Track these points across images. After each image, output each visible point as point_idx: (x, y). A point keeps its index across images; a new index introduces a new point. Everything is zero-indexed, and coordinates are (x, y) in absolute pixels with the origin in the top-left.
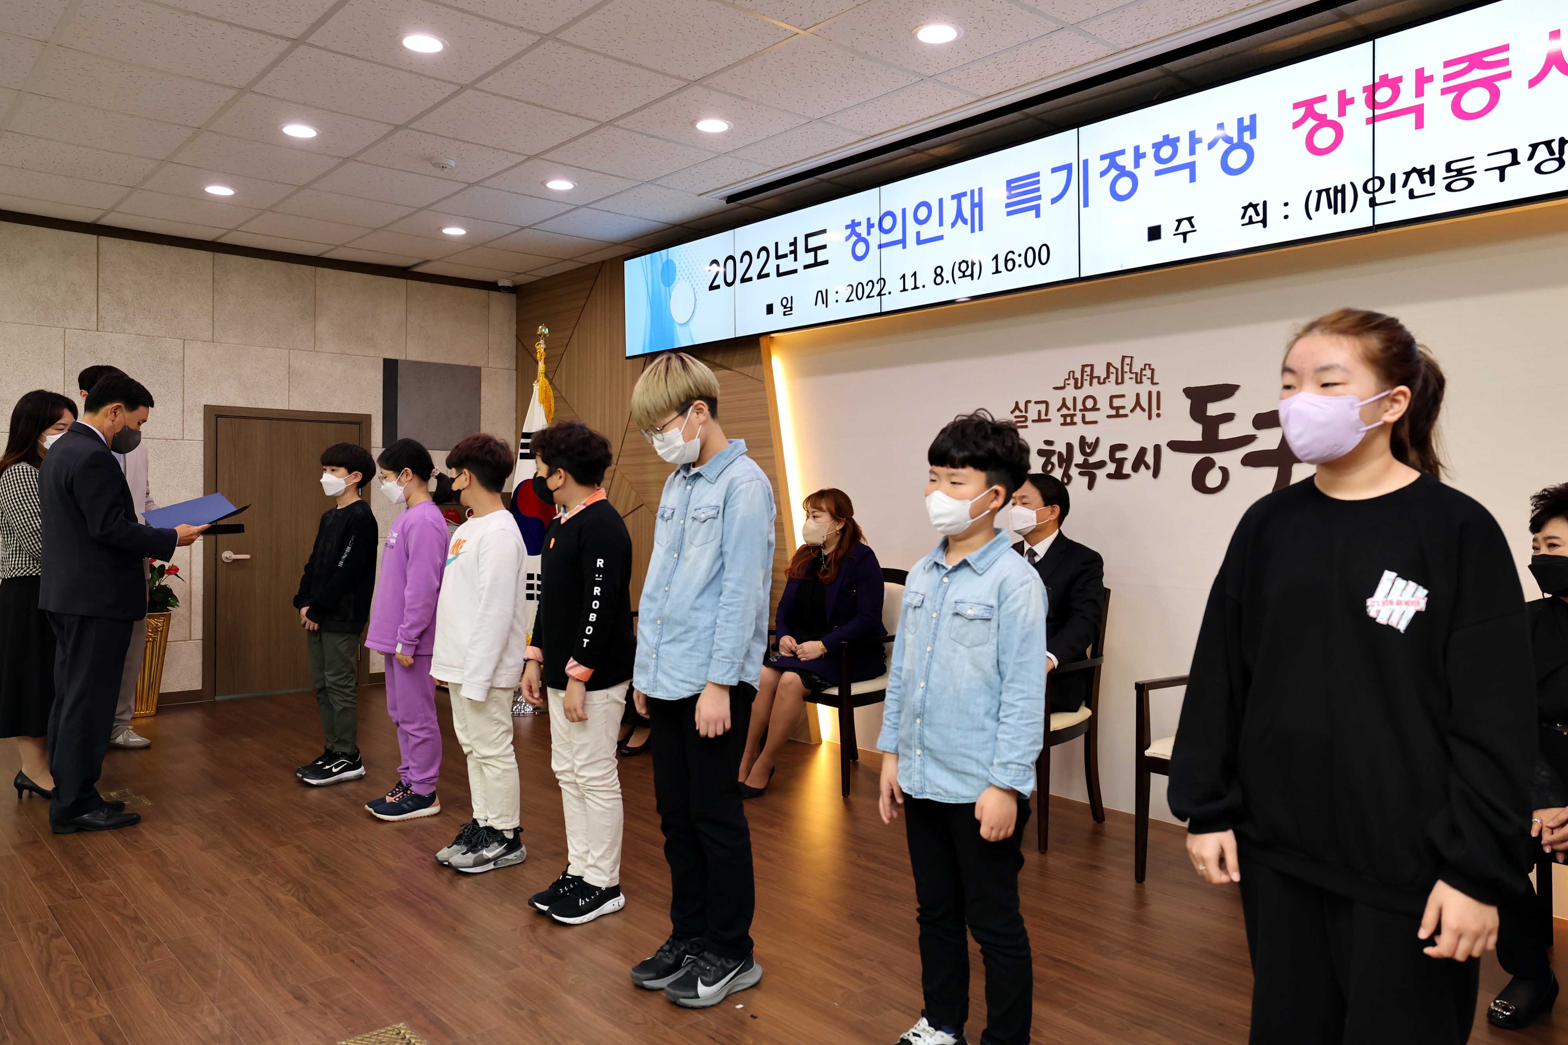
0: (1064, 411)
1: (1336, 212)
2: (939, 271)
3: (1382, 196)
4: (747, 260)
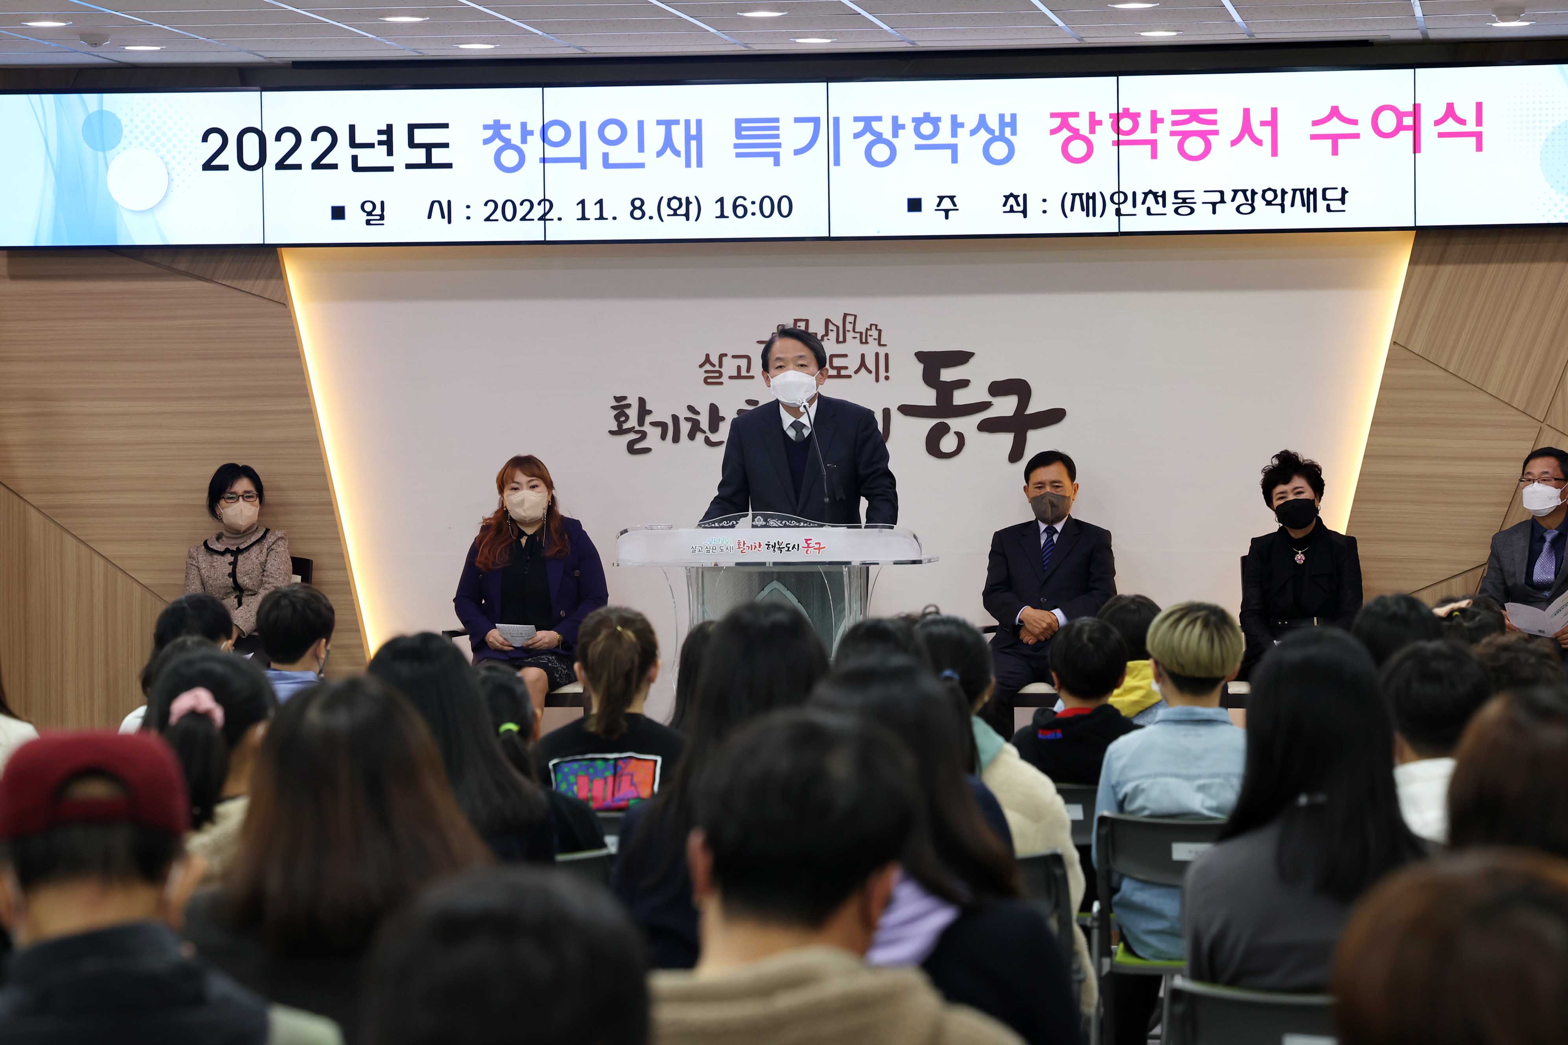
1: (1088, 215)
2: (638, 203)
3: (1126, 208)
4: (289, 139)
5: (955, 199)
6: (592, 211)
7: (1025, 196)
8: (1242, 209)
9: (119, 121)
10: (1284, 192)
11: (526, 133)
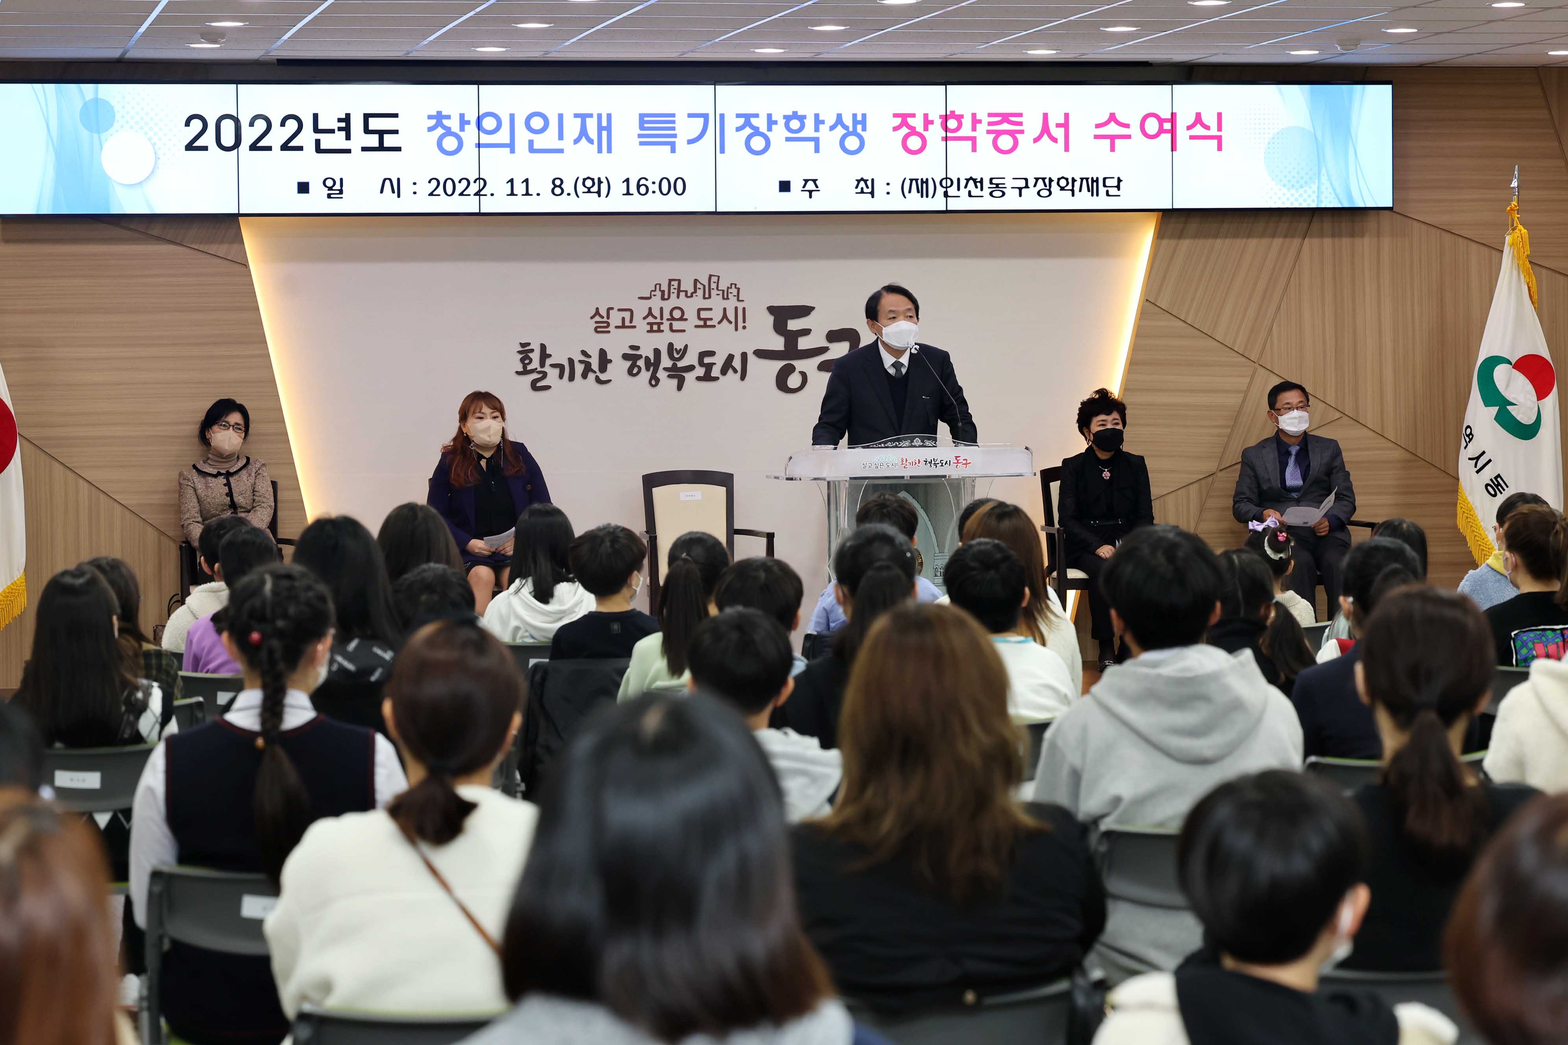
0: (650, 319)
1: (922, 196)
2: (558, 182)
3: (952, 191)
4: (261, 125)
5: (817, 182)
6: (520, 188)
7: (873, 180)
8: (1042, 193)
9: (112, 107)
10: (1074, 180)
11: (463, 122)
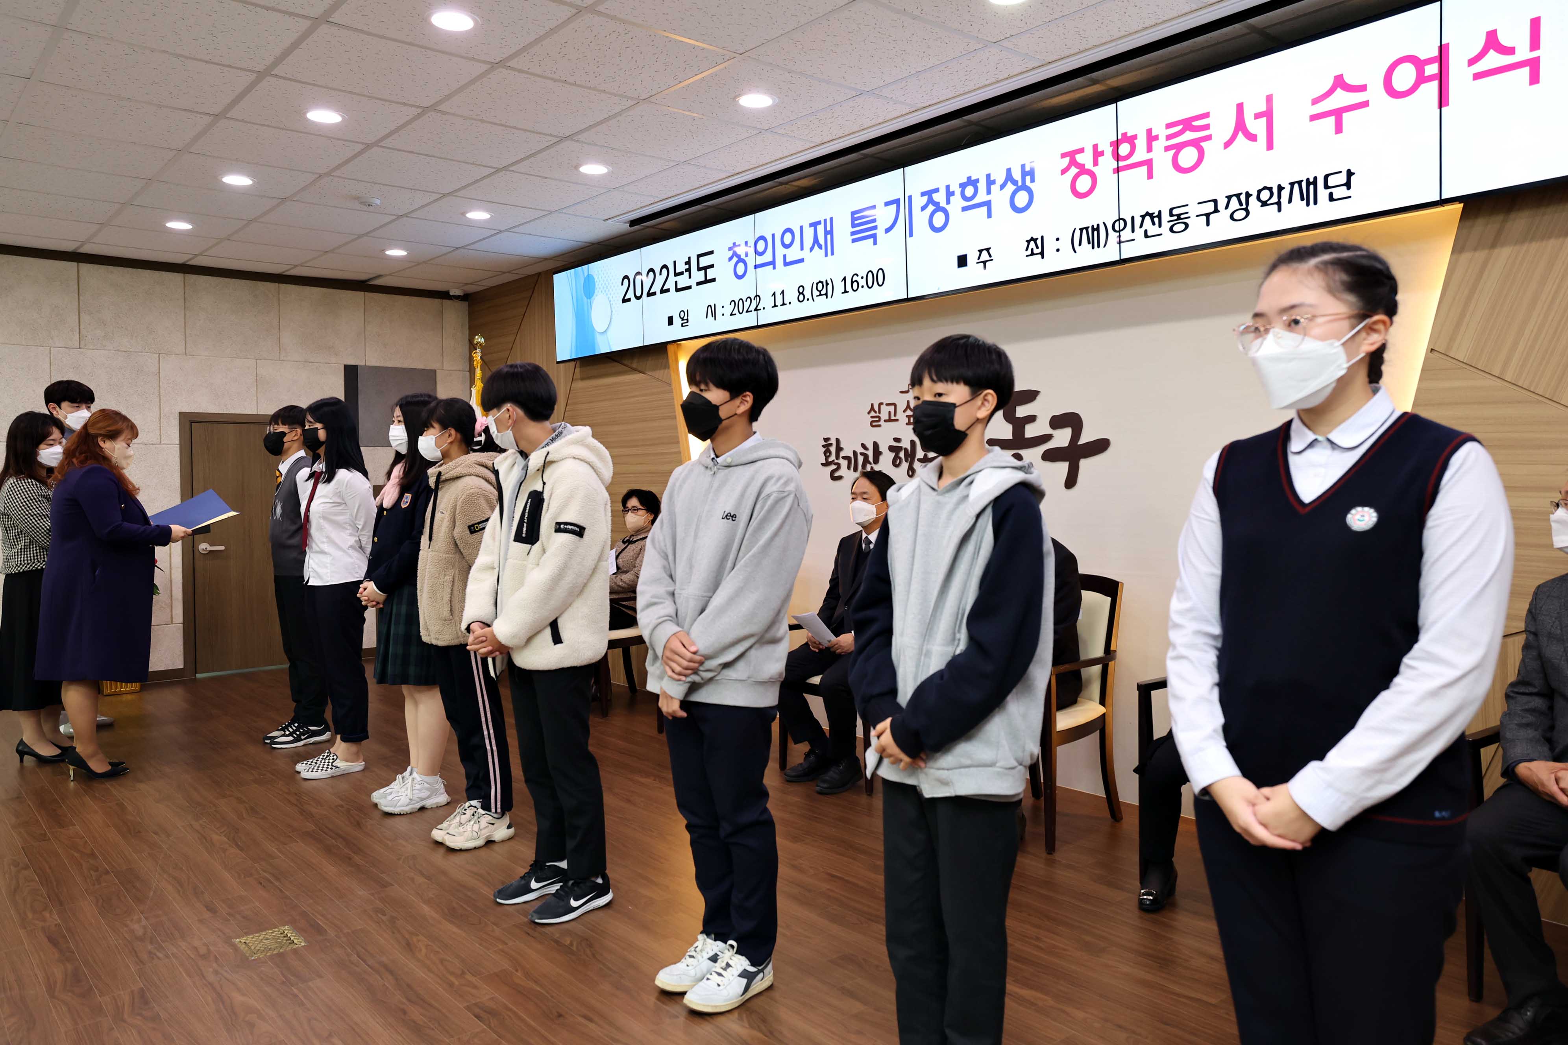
1: (1093, 248)
2: (802, 290)
3: (1126, 234)
4: (651, 277)
5: (990, 251)
6: (779, 301)
7: (1042, 237)
8: (1236, 216)
9: (595, 279)
10: (1280, 188)
11: (747, 249)
